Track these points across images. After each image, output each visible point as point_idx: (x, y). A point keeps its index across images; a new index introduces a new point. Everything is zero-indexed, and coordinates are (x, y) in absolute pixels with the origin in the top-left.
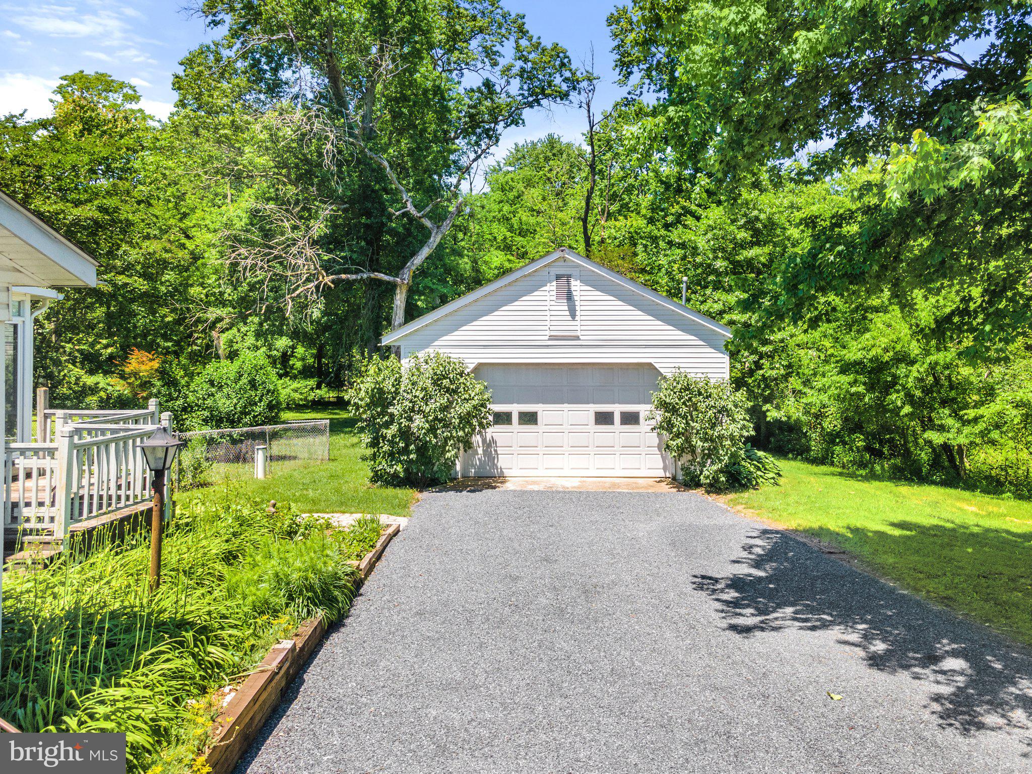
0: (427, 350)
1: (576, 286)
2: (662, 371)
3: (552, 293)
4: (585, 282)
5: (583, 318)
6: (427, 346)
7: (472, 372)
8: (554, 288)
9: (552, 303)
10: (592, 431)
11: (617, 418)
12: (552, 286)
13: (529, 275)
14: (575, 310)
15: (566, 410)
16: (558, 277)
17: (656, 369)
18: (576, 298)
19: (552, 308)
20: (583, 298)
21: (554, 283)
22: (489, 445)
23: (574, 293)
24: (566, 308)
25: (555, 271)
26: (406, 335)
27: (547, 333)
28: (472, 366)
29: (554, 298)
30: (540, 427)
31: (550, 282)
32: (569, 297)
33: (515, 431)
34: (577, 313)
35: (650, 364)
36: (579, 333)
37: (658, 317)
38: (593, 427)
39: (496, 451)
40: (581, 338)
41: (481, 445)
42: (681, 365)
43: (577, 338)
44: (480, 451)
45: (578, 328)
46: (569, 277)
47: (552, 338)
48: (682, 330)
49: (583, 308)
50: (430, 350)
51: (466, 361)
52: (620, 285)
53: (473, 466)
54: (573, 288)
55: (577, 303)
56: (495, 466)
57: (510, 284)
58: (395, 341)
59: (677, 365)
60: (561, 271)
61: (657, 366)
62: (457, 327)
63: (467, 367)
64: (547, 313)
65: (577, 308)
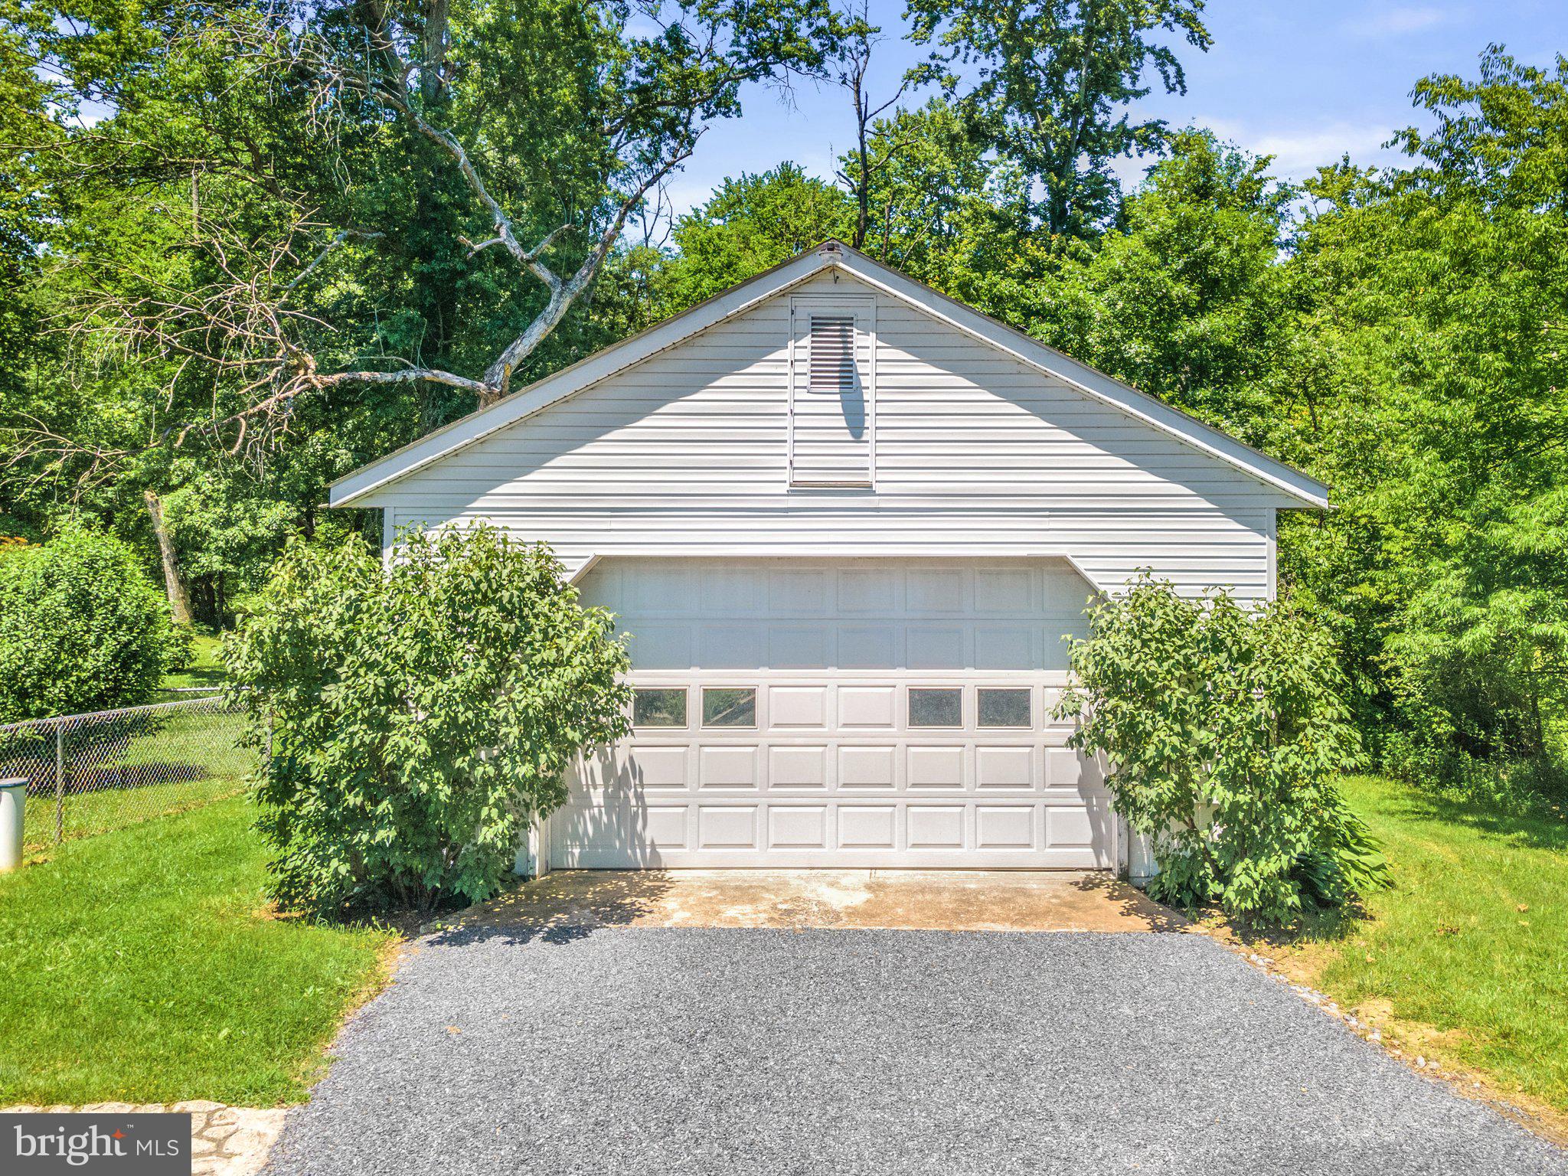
0: (453, 521)
1: (865, 346)
2: (1094, 578)
3: (800, 368)
4: (890, 338)
5: (882, 435)
6: (458, 510)
7: (579, 582)
8: (805, 354)
9: (802, 395)
10: (901, 742)
11: (969, 707)
12: (800, 350)
13: (740, 317)
14: (863, 415)
15: (832, 683)
16: (818, 324)
17: (1076, 573)
18: (865, 381)
19: (799, 408)
20: (882, 381)
21: (806, 341)
22: (622, 782)
23: (861, 368)
24: (838, 408)
25: (809, 307)
26: (399, 481)
27: (786, 475)
28: (578, 566)
29: (805, 381)
30: (764, 732)
31: (797, 336)
32: (847, 378)
33: (695, 742)
34: (869, 422)
35: (1062, 561)
36: (870, 477)
37: (1086, 431)
38: (902, 731)
39: (640, 797)
40: (878, 488)
41: (599, 780)
42: (1155, 564)
43: (867, 489)
44: (597, 797)
45: (868, 462)
46: (847, 322)
47: (798, 489)
48: (1151, 470)
49: (883, 408)
50: (462, 522)
51: (560, 551)
52: (981, 345)
53: (576, 837)
54: (858, 355)
55: (867, 395)
56: (636, 839)
57: (687, 342)
58: (369, 495)
59: (1143, 564)
60: (826, 308)
61: (1081, 565)
62: (537, 460)
63: (562, 569)
64: (787, 422)
65: (869, 408)
